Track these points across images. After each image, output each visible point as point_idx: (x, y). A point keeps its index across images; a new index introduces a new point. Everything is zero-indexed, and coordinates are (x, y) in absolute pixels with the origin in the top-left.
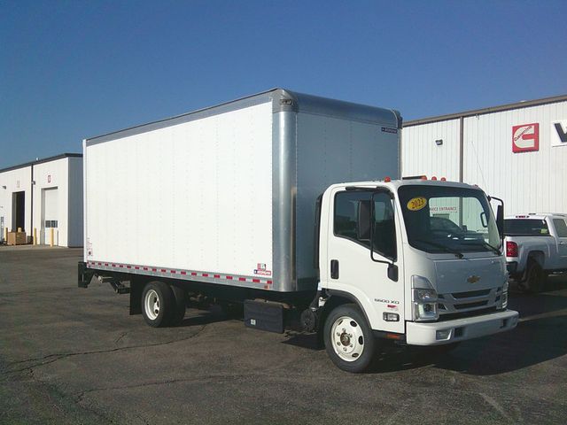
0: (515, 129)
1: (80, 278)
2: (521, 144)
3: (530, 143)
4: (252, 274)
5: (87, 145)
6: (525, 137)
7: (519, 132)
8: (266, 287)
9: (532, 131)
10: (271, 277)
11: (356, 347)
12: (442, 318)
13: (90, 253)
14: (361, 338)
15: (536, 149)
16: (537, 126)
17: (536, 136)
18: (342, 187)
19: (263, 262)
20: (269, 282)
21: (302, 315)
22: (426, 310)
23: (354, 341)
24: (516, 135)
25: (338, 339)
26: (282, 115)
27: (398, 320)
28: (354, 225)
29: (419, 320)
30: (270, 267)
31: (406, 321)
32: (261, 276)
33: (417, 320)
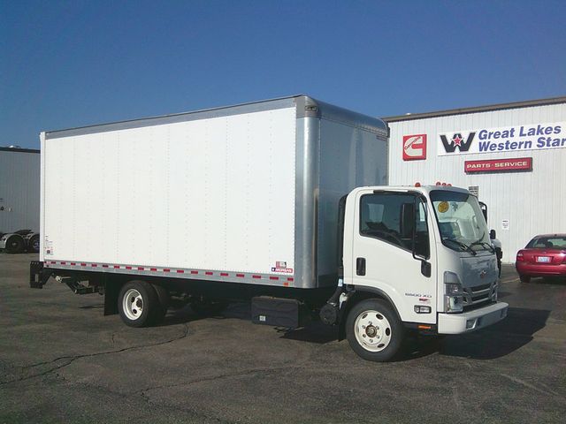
0: (406, 138)
1: (33, 278)
2: (412, 152)
3: (419, 152)
4: (269, 272)
5: (47, 138)
6: (415, 147)
7: (409, 142)
8: (287, 284)
9: (420, 141)
10: (292, 274)
11: (383, 338)
12: (466, 309)
13: (48, 252)
14: (388, 329)
15: (423, 158)
16: (425, 137)
17: (423, 146)
18: (369, 190)
19: (282, 260)
20: (290, 279)
21: (322, 309)
22: (456, 303)
23: (381, 333)
24: (406, 145)
25: (363, 331)
26: (306, 120)
27: (430, 312)
28: (381, 225)
29: (450, 311)
30: (291, 265)
31: (438, 313)
32: (280, 273)
33: (447, 311)
